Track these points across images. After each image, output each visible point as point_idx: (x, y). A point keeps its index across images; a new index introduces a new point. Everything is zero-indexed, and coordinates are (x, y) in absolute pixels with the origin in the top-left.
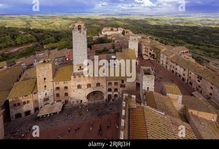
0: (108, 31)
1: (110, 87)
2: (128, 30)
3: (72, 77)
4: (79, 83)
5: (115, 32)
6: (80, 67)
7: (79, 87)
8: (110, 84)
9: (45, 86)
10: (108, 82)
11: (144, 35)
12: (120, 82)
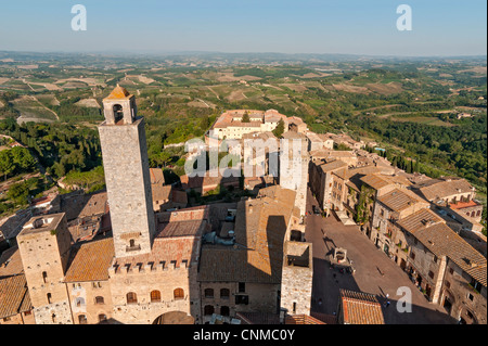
0: (233, 123)
1: (209, 301)
2: (297, 120)
3: (111, 270)
4: (129, 289)
5: (253, 129)
6: (132, 242)
7: (131, 298)
8: (209, 292)
9: (49, 295)
10: (204, 287)
11: (344, 139)
12: (234, 289)
